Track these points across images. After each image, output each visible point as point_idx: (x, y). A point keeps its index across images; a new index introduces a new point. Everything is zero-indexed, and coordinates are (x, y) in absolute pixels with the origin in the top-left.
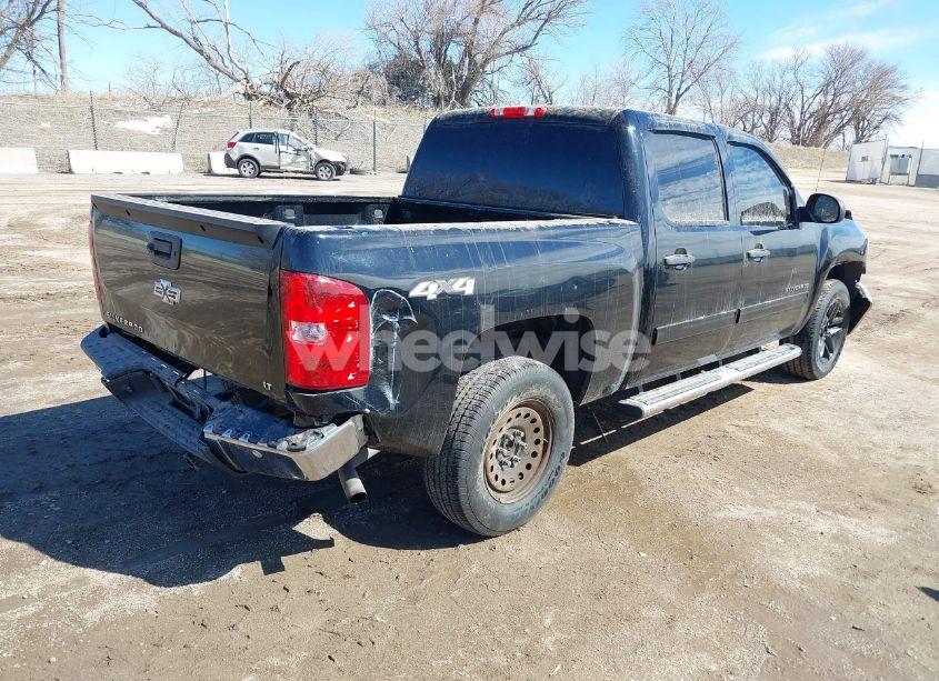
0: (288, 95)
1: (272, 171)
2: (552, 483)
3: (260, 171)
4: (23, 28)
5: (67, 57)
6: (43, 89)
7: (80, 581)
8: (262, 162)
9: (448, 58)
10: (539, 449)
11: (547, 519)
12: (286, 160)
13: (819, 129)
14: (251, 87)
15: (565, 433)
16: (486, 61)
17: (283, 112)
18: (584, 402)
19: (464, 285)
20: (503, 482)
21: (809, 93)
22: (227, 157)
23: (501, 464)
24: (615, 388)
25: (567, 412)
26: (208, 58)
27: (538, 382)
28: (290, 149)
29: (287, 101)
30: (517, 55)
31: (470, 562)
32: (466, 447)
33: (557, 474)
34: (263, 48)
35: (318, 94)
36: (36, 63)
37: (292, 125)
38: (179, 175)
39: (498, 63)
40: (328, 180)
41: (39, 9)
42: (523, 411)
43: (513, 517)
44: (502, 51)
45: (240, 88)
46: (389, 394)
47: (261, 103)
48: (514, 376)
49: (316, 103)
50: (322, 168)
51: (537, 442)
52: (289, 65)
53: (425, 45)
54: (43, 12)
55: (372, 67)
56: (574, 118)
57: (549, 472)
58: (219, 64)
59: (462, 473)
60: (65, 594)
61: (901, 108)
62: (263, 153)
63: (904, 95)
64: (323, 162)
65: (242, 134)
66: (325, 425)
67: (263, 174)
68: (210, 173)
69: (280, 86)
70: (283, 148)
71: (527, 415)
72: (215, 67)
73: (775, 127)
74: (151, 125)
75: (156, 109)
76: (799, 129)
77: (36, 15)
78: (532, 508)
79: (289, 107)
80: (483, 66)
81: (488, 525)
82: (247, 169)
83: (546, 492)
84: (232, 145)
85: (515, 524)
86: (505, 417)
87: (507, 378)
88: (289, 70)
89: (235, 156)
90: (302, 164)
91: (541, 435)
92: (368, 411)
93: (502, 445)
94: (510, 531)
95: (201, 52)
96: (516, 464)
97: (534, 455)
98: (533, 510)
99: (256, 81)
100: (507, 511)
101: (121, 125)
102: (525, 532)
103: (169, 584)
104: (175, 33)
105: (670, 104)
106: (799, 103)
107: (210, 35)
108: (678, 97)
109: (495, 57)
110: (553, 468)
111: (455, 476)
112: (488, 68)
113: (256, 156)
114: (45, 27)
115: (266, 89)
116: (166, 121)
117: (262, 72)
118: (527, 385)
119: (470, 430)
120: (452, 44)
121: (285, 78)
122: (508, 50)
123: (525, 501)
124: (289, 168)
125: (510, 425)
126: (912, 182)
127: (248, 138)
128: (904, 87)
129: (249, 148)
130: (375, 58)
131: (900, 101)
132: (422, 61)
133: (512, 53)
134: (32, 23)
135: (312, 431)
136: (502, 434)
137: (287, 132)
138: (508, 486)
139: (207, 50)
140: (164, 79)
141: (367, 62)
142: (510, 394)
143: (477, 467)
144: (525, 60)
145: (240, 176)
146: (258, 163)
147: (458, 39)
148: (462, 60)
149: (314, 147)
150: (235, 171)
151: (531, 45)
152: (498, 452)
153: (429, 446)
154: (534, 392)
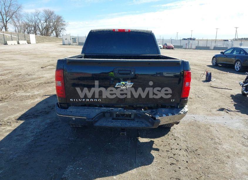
13: (47, 32)
21: (42, 22)
61: (65, 27)
63: (64, 23)
73: (36, 31)
76: (42, 31)
105: (4, 24)
106: (40, 24)
108: (6, 22)
126: (78, 44)
128: (64, 21)
131: (64, 25)
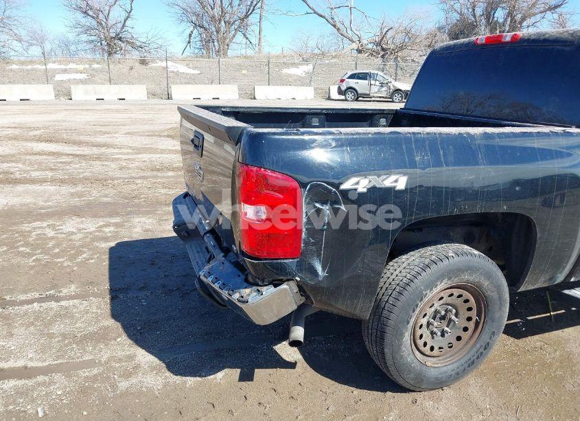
0: (383, 49)
1: (366, 97)
2: (480, 356)
3: (358, 97)
4: (242, 20)
5: (263, 34)
6: (250, 52)
7: (131, 357)
8: (359, 92)
9: (495, 19)
10: (471, 325)
11: (473, 385)
12: (374, 90)
14: (362, 45)
15: (497, 315)
16: (523, 19)
17: (379, 61)
18: (522, 289)
19: (396, 181)
20: (432, 349)
22: (339, 88)
23: (433, 333)
24: (560, 278)
25: (501, 298)
26: (338, 29)
27: (470, 269)
28: (377, 83)
29: (382, 53)
30: (549, 14)
31: (391, 410)
32: (393, 316)
33: (485, 349)
34: (371, 21)
35: (402, 48)
36: (247, 38)
37: (383, 69)
38: (311, 100)
39: (533, 20)
40: (399, 102)
41: (252, 8)
42: (456, 292)
43: (437, 379)
44: (537, 11)
45: (355, 46)
46: (319, 268)
47: (367, 54)
48: (446, 262)
49: (400, 54)
50: (396, 95)
51: (469, 319)
52: (386, 30)
53: (479, 11)
54: (253, 10)
55: (439, 29)
56: (545, 40)
57: (478, 346)
58: (344, 33)
59: (388, 338)
60: (117, 365)
62: (361, 85)
64: (398, 91)
65: (350, 73)
66: (266, 285)
67: (360, 99)
68: (329, 98)
69: (379, 44)
70: (373, 82)
71: (460, 296)
72: (342, 35)
74: (302, 70)
75: (306, 61)
77: (250, 11)
78: (458, 374)
79: (383, 57)
80: (521, 23)
81: (412, 382)
82: (350, 96)
83: (473, 363)
84: (342, 81)
85: (439, 384)
86: (435, 296)
87: (439, 263)
88: (386, 33)
89: (343, 88)
90: (384, 92)
91: (474, 314)
92: (298, 279)
93: (434, 318)
94: (432, 389)
95: (334, 26)
96: (446, 335)
97: (465, 329)
98: (458, 376)
99: (364, 42)
100: (433, 373)
101: (286, 71)
102: (448, 392)
103: (176, 373)
104: (321, 16)
107: (341, 16)
109: (530, 16)
110: (482, 342)
111: (382, 339)
112: (525, 24)
113: (356, 88)
114: (254, 18)
115: (370, 46)
116: (309, 68)
117: (368, 35)
118: (458, 271)
119: (399, 304)
120: (499, 9)
121: (382, 39)
122: (542, 9)
123: (450, 367)
124: (375, 95)
125: (441, 302)
127: (352, 77)
129: (353, 83)
130: (443, 22)
132: (476, 22)
133: (545, 11)
134: (248, 17)
135: (255, 288)
136: (433, 309)
137: (376, 72)
138: (436, 352)
139: (338, 25)
140: (312, 43)
141: (437, 25)
142: (441, 277)
143: (402, 335)
144: (556, 16)
145: (346, 100)
146: (357, 92)
147: (503, 5)
148: (505, 20)
149: (393, 82)
150: (343, 97)
151: (562, 4)
152: (429, 324)
153: (357, 312)
154: (466, 277)
